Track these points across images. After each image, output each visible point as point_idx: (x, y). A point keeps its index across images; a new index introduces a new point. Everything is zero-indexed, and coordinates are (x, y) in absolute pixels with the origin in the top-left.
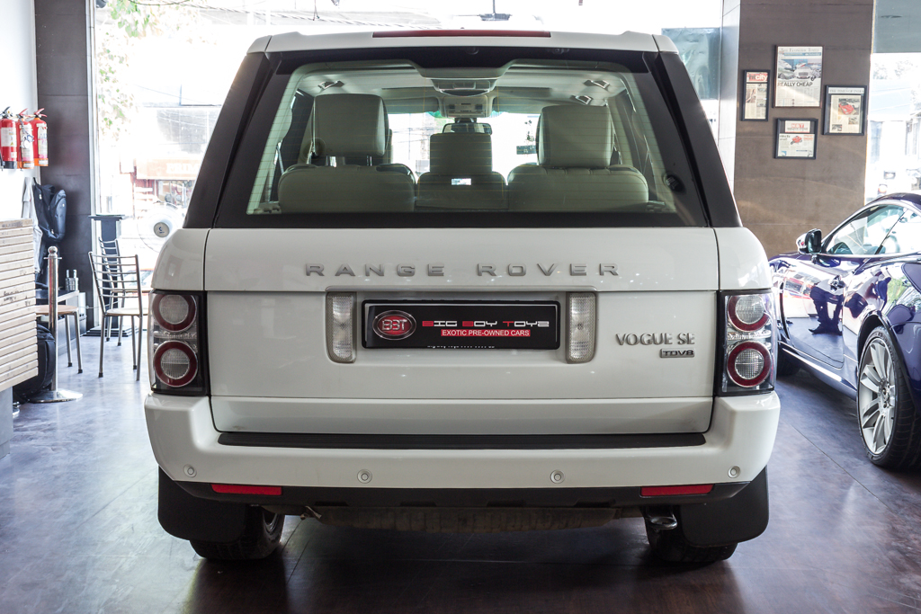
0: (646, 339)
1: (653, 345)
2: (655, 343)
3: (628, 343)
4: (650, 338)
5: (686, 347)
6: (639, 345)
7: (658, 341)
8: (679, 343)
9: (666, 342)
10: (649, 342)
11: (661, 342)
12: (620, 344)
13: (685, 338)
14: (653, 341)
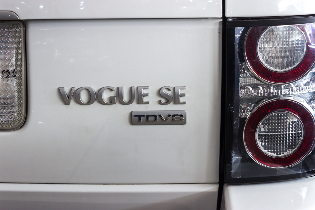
0: (106, 96)
1: (117, 106)
2: (122, 103)
3: (79, 102)
4: (112, 94)
5: (172, 108)
6: (96, 105)
7: (126, 98)
8: (160, 103)
9: (140, 102)
10: (112, 101)
11: (130, 102)
12: (67, 103)
13: (170, 93)
14: (117, 98)
